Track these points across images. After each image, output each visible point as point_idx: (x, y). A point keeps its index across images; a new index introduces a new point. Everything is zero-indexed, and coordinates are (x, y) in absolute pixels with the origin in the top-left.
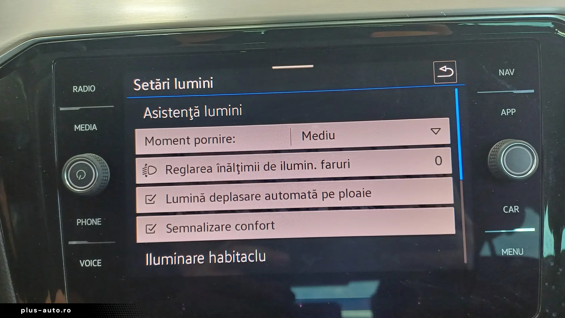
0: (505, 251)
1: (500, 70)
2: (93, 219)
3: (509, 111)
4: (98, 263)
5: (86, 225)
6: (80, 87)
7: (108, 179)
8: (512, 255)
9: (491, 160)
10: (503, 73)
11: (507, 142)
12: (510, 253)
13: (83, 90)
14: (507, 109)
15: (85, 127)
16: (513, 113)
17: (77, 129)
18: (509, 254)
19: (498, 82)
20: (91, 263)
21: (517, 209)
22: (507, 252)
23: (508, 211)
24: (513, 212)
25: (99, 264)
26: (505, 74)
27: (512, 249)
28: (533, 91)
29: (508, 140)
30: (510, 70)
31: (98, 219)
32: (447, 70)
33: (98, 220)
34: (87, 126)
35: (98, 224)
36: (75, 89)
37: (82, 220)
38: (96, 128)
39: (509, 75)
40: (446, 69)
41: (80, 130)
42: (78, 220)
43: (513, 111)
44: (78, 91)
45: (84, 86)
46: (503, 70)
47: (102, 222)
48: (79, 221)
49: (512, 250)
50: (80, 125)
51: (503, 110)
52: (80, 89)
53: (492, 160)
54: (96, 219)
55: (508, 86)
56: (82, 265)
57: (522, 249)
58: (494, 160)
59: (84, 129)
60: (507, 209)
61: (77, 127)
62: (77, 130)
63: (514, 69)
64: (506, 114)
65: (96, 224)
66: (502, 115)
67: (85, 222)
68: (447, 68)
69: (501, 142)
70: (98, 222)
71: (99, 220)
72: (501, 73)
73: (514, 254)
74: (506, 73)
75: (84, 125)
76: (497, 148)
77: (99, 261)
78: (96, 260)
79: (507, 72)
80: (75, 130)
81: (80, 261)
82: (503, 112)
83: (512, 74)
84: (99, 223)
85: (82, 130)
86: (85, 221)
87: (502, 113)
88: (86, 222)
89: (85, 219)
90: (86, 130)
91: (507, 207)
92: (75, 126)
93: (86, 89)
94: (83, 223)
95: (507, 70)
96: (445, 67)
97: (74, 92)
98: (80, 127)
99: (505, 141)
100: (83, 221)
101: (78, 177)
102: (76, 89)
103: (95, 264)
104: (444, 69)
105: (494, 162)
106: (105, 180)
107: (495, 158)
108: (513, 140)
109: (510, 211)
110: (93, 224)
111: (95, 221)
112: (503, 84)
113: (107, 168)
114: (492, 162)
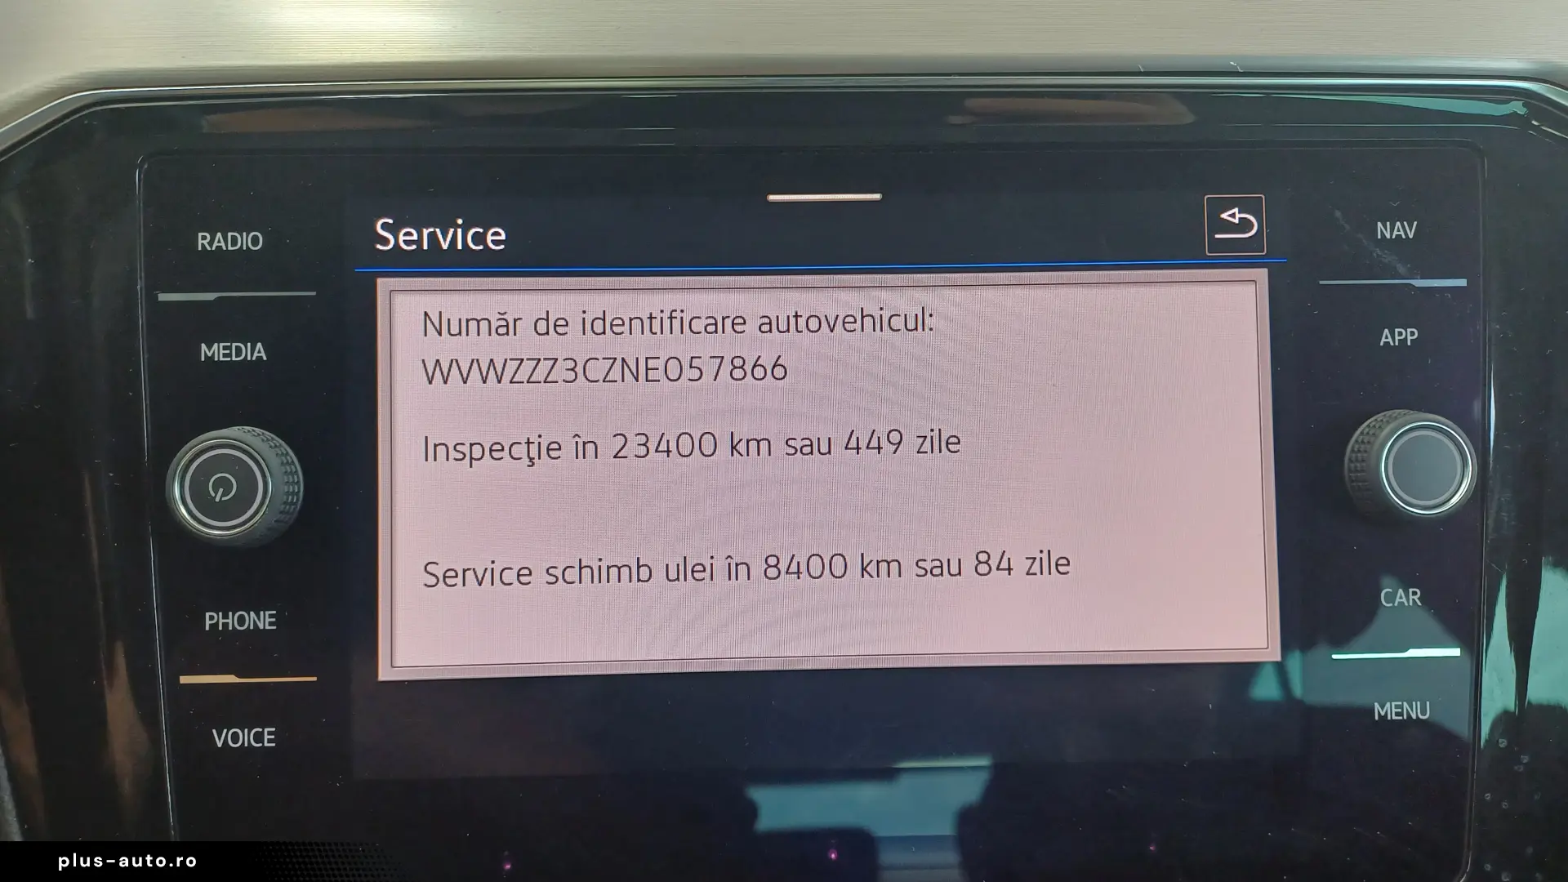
0: (1382, 708)
1: (1379, 224)
2: (252, 613)
3: (1400, 334)
4: (266, 737)
5: (230, 628)
6: (219, 235)
7: (298, 499)
8: (1401, 718)
9: (1352, 465)
10: (1386, 230)
11: (1396, 418)
12: (1396, 713)
13: (227, 246)
14: (1397, 330)
15: (231, 352)
16: (1411, 340)
17: (209, 354)
18: (1394, 717)
19: (1375, 254)
20: (246, 738)
21: (1416, 598)
22: (1387, 712)
23: (1394, 604)
24: (1406, 604)
25: (270, 741)
26: (1391, 235)
27: (1400, 703)
28: (1463, 282)
29: (1399, 414)
30: (1405, 223)
31: (267, 613)
32: (1240, 219)
33: (267, 616)
34: (236, 347)
35: (267, 627)
36: (203, 240)
37: (220, 614)
38: (263, 355)
39: (1404, 237)
40: (1238, 216)
41: (216, 359)
42: (208, 614)
43: (1410, 335)
44: (211, 246)
45: (230, 234)
46: (1388, 223)
47: (279, 620)
48: (211, 618)
49: (1401, 707)
50: (216, 345)
51: (1386, 331)
53: (1358, 465)
54: (262, 613)
56: (220, 745)
57: (1428, 703)
58: (1362, 467)
60: (1391, 597)
61: (210, 351)
62: (209, 359)
63: (1415, 223)
64: (1394, 342)
65: (261, 627)
66: (1382, 344)
67: (230, 621)
68: (1239, 213)
69: (1379, 417)
70: (268, 620)
71: (271, 616)
72: (1381, 231)
73: (1405, 717)
74: (1395, 233)
75: (229, 344)
76: (1371, 433)
77: (270, 733)
78: (261, 730)
79: (1399, 231)
80: (203, 359)
81: (214, 731)
82: (1386, 337)
83: (1411, 237)
84: (271, 624)
85: (222, 359)
86: (228, 618)
87: (1383, 340)
88: (232, 621)
89: (230, 613)
90: (234, 359)
91: (1390, 590)
92: (204, 347)
93: (234, 243)
94: (224, 624)
95: (1398, 224)
96: (1236, 210)
97: (200, 249)
98: (216, 351)
99: (1390, 416)
100: (223, 618)
101: (213, 495)
102: (205, 242)
103: (256, 742)
104: (1232, 215)
105: (1362, 471)
106: (291, 503)
107: (1363, 461)
108: (1412, 412)
109: (1399, 602)
110: (252, 627)
111: (259, 619)
112: (1386, 261)
113: (296, 468)
114: (1357, 471)
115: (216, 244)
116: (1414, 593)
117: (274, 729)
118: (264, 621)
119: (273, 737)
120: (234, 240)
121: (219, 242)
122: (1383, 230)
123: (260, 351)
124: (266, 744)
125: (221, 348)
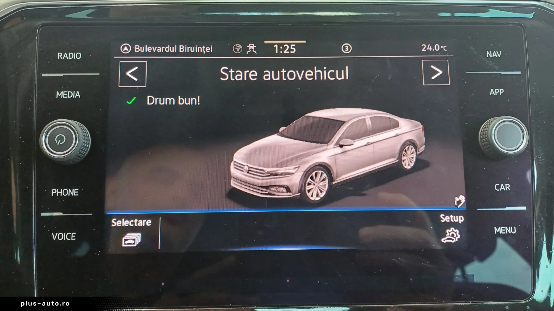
0: (498, 229)
1: (487, 52)
2: (69, 190)
3: (497, 91)
4: (72, 236)
5: (61, 195)
6: (66, 54)
7: (88, 146)
8: (505, 233)
9: (482, 136)
11: (497, 119)
12: (503, 231)
13: (68, 58)
14: (496, 90)
15: (67, 95)
16: (501, 93)
18: (502, 233)
19: (486, 63)
20: (64, 236)
21: (508, 187)
22: (499, 231)
23: (500, 190)
24: (505, 190)
25: (73, 238)
26: (492, 56)
27: (504, 227)
28: (519, 73)
30: (497, 52)
31: (75, 189)
32: (436, 50)
34: (70, 93)
35: (75, 195)
36: (60, 55)
37: (58, 190)
38: (79, 96)
39: (497, 57)
41: (62, 97)
43: (501, 91)
44: (62, 58)
45: (69, 53)
46: (491, 52)
47: (79, 192)
48: (54, 191)
49: (505, 229)
50: (62, 92)
51: (492, 90)
52: (66, 56)
54: (73, 189)
55: (496, 67)
56: (54, 239)
57: (515, 227)
58: (485, 136)
59: (67, 96)
60: (498, 187)
61: (60, 94)
62: (59, 97)
63: (501, 52)
64: (495, 94)
65: (73, 195)
66: (490, 94)
67: (61, 192)
69: (491, 120)
70: (75, 192)
71: (76, 191)
72: (488, 54)
74: (494, 55)
75: (67, 92)
76: (488, 125)
77: (73, 235)
78: (70, 233)
79: (495, 54)
80: (57, 97)
81: (53, 234)
82: (492, 92)
83: (499, 56)
84: (76, 194)
85: (64, 97)
87: (491, 93)
89: (61, 190)
90: (68, 97)
91: (498, 185)
92: (58, 92)
93: (71, 56)
94: (59, 193)
95: (494, 52)
96: (435, 47)
97: (58, 58)
98: (62, 94)
100: (59, 191)
101: (57, 142)
102: (60, 56)
103: (68, 238)
104: (434, 49)
105: (486, 138)
106: (86, 147)
107: (486, 134)
109: (502, 189)
110: (69, 195)
111: (72, 192)
112: (490, 65)
113: (88, 135)
114: (483, 138)
115: (64, 57)
116: (507, 186)
117: (75, 233)
118: (74, 192)
119: (75, 236)
120: (71, 55)
121: (65, 56)
122: (489, 54)
123: (78, 94)
124: (72, 239)
125: (64, 93)
